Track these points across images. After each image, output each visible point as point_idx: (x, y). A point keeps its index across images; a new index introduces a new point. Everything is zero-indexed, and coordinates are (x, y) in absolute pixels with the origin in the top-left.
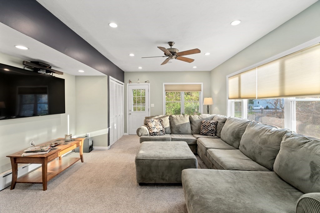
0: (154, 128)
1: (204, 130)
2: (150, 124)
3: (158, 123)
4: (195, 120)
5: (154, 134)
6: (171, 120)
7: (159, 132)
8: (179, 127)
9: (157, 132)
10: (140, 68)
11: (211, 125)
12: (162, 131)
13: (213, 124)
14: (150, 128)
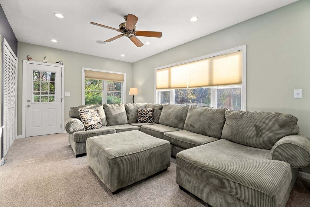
0: (91, 120)
1: (142, 118)
2: (84, 116)
3: (95, 114)
4: (131, 109)
5: (91, 128)
6: (106, 110)
7: (97, 125)
8: (117, 117)
9: (94, 125)
10: (54, 41)
11: (149, 113)
12: (99, 123)
13: (150, 112)
14: (84, 121)
